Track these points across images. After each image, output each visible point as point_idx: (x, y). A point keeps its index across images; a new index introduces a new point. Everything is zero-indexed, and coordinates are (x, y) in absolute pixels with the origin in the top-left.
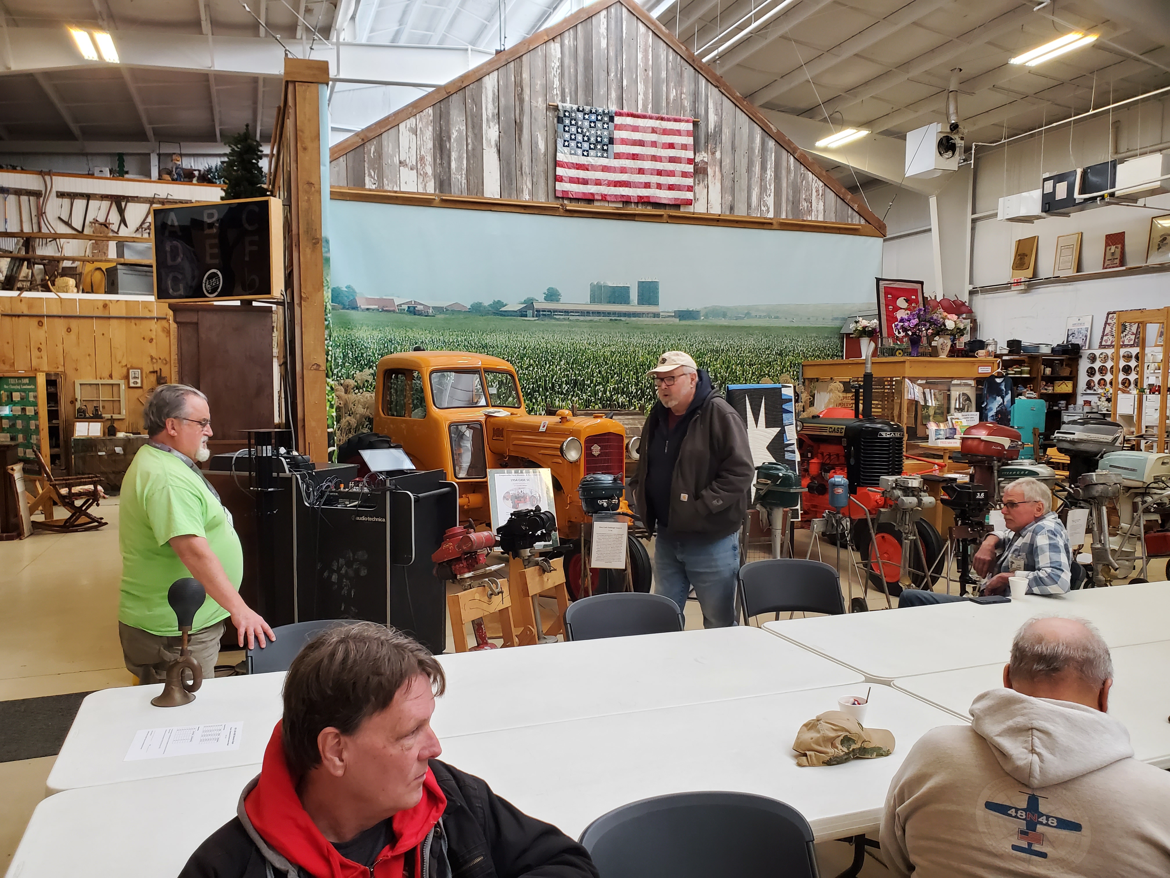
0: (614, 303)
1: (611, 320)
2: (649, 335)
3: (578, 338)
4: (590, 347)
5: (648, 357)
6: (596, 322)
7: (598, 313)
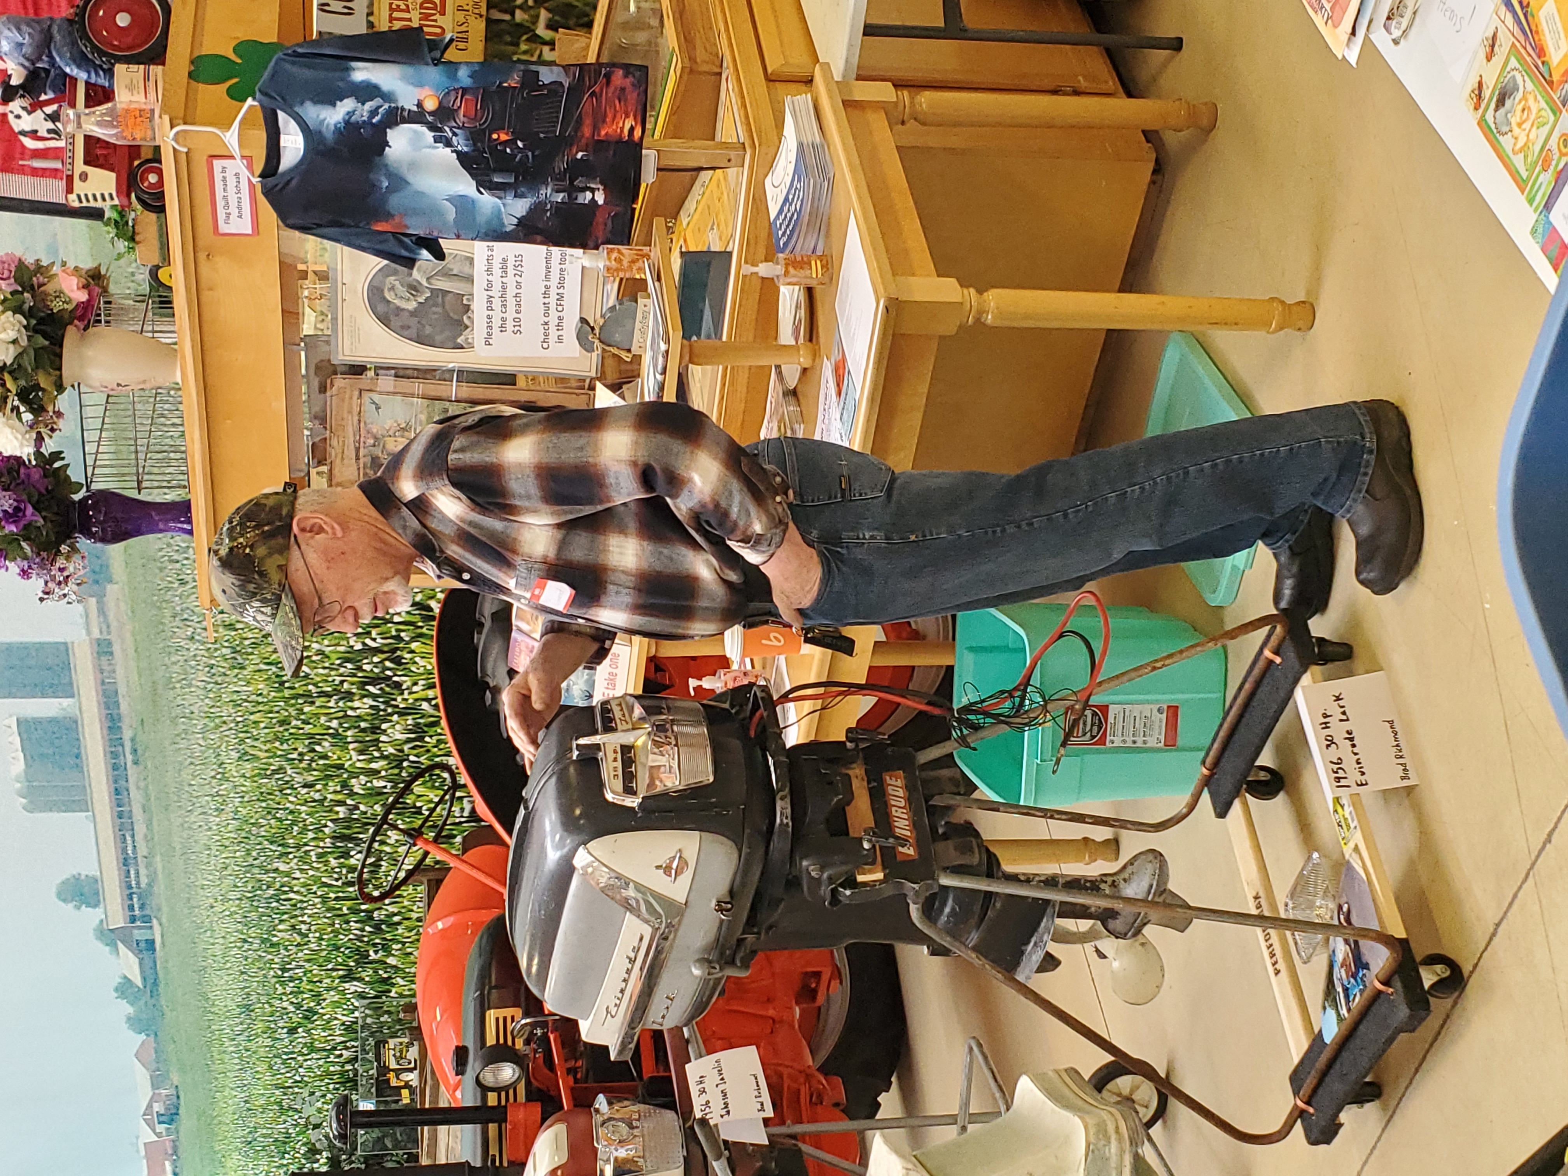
0: (78, 756)
1: (136, 763)
2: (176, 668)
3: (203, 837)
4: (230, 808)
5: (251, 668)
6: (147, 797)
7: (119, 793)
